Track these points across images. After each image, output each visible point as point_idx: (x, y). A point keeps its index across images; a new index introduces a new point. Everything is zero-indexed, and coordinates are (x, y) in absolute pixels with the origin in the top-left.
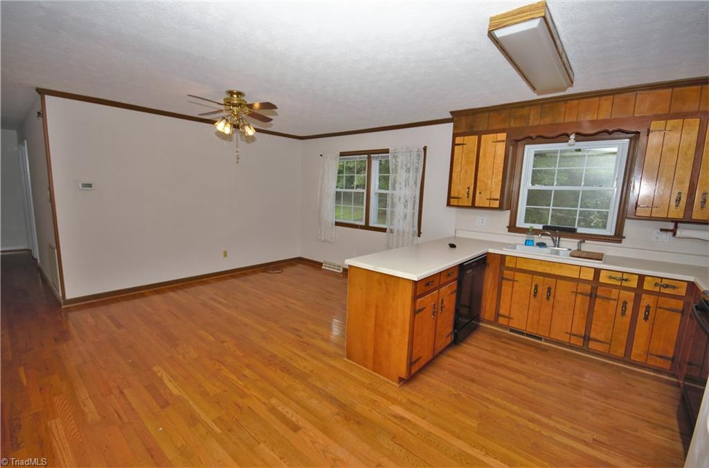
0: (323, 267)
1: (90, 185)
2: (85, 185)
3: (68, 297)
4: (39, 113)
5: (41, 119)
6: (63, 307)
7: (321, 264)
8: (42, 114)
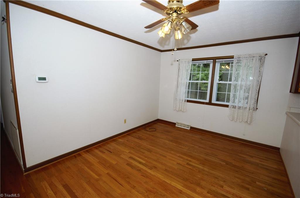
0: (176, 126)
1: (44, 79)
2: (40, 79)
3: (28, 165)
4: (4, 19)
5: (5, 24)
6: (25, 174)
7: (175, 124)
8: (6, 19)
